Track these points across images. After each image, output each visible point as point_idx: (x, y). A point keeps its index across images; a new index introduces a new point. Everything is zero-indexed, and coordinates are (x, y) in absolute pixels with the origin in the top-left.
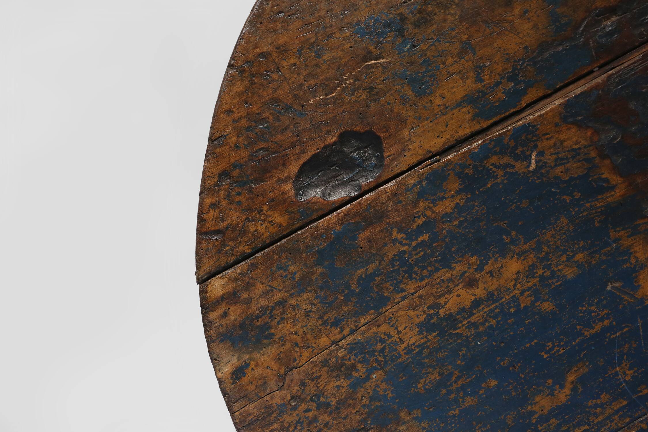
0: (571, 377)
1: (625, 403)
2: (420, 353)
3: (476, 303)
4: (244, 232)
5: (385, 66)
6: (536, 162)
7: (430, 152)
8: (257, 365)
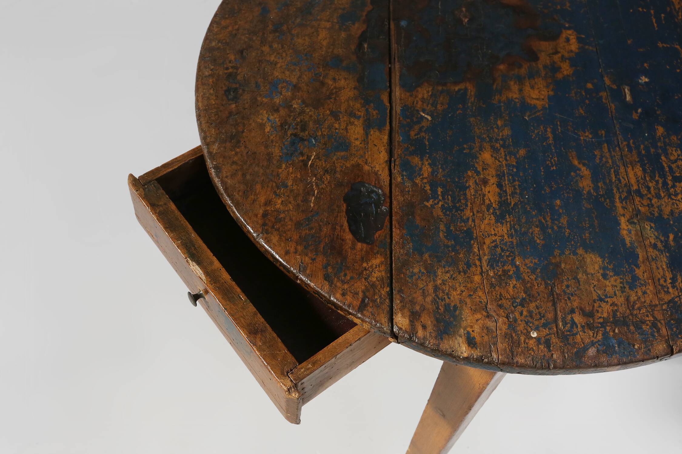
0: (576, 162)
1: (606, 145)
2: (516, 231)
3: (500, 186)
4: (373, 286)
5: (318, 157)
6: (428, 115)
7: (387, 161)
8: (472, 327)
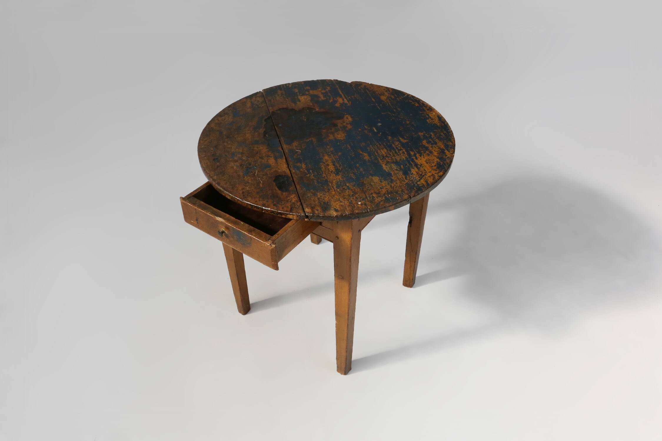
0: (361, 152)
1: (371, 145)
2: (344, 176)
3: (334, 165)
4: (294, 203)
5: (258, 172)
6: (299, 150)
7: (287, 167)
8: (335, 206)
